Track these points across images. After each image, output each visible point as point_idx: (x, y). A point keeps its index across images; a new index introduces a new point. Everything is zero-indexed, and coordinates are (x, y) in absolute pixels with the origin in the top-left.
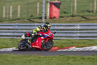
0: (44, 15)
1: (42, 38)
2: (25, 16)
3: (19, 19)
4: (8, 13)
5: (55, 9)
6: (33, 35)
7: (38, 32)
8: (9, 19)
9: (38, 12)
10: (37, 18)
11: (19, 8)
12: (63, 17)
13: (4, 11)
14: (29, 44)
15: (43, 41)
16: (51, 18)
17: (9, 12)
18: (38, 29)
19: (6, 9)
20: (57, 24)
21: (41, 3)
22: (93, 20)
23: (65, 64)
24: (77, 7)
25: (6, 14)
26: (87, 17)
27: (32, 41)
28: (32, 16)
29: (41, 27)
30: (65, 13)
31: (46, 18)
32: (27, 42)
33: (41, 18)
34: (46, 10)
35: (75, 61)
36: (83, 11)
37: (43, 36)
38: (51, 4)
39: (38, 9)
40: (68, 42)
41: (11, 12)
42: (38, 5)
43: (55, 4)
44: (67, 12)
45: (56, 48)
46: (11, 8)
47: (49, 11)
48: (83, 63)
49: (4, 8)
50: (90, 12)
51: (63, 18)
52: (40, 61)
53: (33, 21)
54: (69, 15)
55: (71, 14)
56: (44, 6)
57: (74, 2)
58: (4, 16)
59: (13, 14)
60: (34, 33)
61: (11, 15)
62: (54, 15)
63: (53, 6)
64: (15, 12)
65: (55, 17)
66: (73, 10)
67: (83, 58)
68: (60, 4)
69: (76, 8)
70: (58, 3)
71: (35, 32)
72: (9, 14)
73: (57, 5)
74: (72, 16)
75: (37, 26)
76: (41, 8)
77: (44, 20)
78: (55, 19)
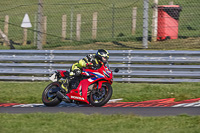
0: (146, 34)
1: (90, 80)
2: (107, 35)
3: (95, 41)
4: (71, 29)
5: (168, 20)
6: (72, 74)
8: (75, 41)
9: (134, 26)
10: (131, 39)
11: (95, 18)
12: (185, 37)
13: (64, 25)
15: (91, 87)
16: (160, 39)
17: (75, 26)
18: (82, 63)
19: (68, 20)
20: (173, 52)
21: (141, 9)
25: (68, 31)
27: (70, 88)
28: (122, 35)
29: (89, 60)
30: (190, 28)
31: (150, 39)
32: (60, 89)
33: (140, 39)
34: (150, 23)
37: (93, 76)
38: (161, 10)
39: (134, 21)
40: (195, 88)
41: (78, 27)
42: (135, 13)
43: (168, 11)
44: (193, 27)
45: (171, 100)
46: (79, 18)
47: (156, 25)
49: (64, 17)
51: (186, 40)
53: (124, 46)
54: (197, 32)
56: (146, 15)
58: (64, 34)
59: (82, 30)
61: (78, 33)
62: (168, 32)
63: (166, 14)
64: (87, 27)
65: (168, 38)
68: (180, 10)
70: (174, 9)
71: (76, 68)
72: (75, 31)
73: (174, 13)
75: (132, 55)
76: (140, 18)
77: (146, 43)
78: (169, 41)
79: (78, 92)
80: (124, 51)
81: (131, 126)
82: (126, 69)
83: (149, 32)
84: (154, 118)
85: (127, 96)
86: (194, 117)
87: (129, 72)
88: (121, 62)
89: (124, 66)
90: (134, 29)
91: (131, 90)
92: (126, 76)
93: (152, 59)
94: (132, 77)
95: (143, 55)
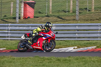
0: (18, 16)
5: (29, 9)
6: (34, 35)
7: (39, 32)
9: (12, 12)
10: (10, 18)
12: (37, 17)
14: (30, 45)
16: (25, 18)
18: (39, 29)
20: (31, 24)
21: (15, 3)
22: (69, 20)
23: (40, 65)
24: (53, 6)
26: (63, 18)
28: (5, 16)
29: (42, 27)
30: (40, 13)
31: (20, 18)
32: (28, 43)
33: (15, 18)
34: (20, 10)
35: (50, 62)
36: (59, 11)
38: (25, 4)
39: (12, 9)
42: (12, 5)
43: (30, 4)
47: (23, 11)
48: (59, 65)
50: (66, 12)
51: (38, 19)
52: (14, 62)
53: (7, 22)
54: (44, 15)
55: (46, 14)
56: (18, 6)
57: (49, 2)
60: (35, 34)
62: (29, 15)
63: (28, 5)
65: (29, 17)
66: (48, 10)
67: (59, 60)
68: (35, 4)
69: (51, 8)
70: (32, 3)
71: (36, 32)
73: (32, 5)
74: (48, 16)
75: (11, 26)
76: (15, 8)
77: (18, 20)
78: (29, 19)
79: (37, 44)
80: (6, 24)
81: (11, 62)
82: (8, 33)
83: (19, 15)
84: (22, 58)
85: (8, 47)
86: (42, 57)
87: (9, 35)
88: (5, 30)
89: (7, 31)
90: (12, 13)
91: (10, 44)
92: (8, 37)
93: (21, 28)
94: (11, 37)
95: (16, 26)
